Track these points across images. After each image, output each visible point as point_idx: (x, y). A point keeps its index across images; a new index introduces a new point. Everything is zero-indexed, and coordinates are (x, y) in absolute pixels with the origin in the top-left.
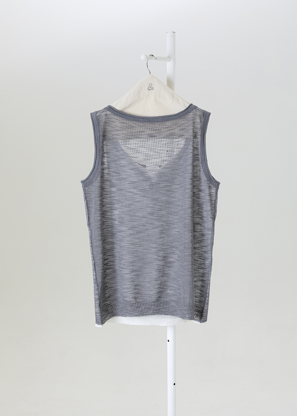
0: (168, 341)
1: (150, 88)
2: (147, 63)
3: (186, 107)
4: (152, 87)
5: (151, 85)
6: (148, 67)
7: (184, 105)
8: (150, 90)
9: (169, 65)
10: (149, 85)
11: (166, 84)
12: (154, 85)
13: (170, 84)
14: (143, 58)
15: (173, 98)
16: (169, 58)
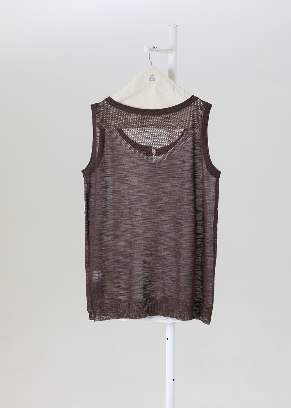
0: (167, 339)
1: (151, 79)
2: (149, 55)
3: (187, 98)
4: (153, 78)
5: (152, 76)
6: (150, 59)
7: (185, 96)
8: (151, 81)
9: (171, 57)
10: (151, 76)
11: (167, 75)
12: (155, 77)
13: (172, 75)
14: (146, 49)
15: (174, 89)
16: (171, 50)
